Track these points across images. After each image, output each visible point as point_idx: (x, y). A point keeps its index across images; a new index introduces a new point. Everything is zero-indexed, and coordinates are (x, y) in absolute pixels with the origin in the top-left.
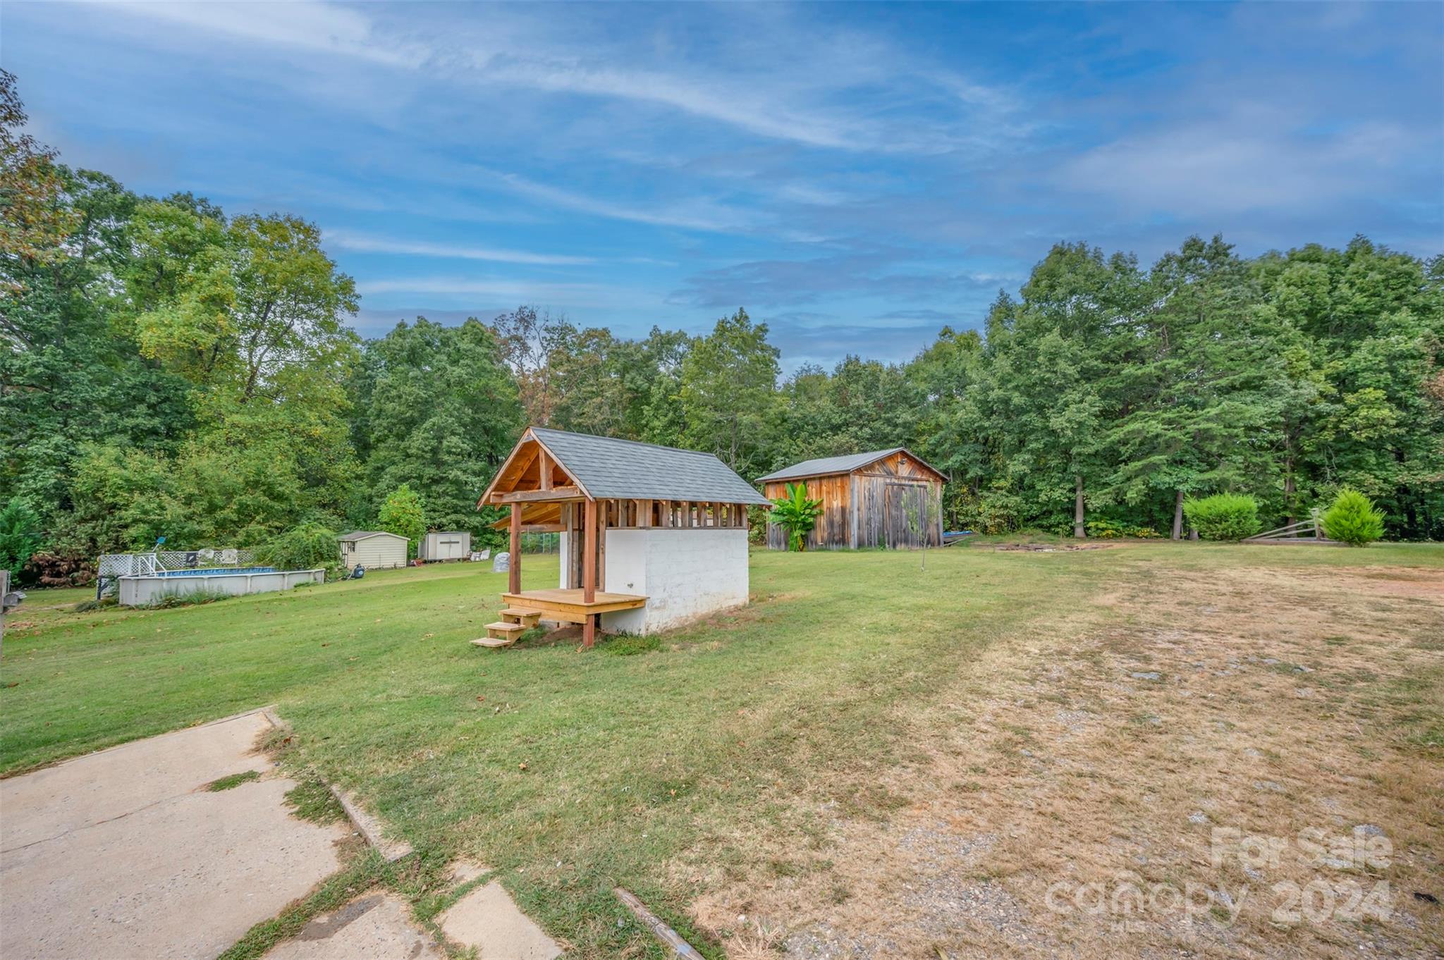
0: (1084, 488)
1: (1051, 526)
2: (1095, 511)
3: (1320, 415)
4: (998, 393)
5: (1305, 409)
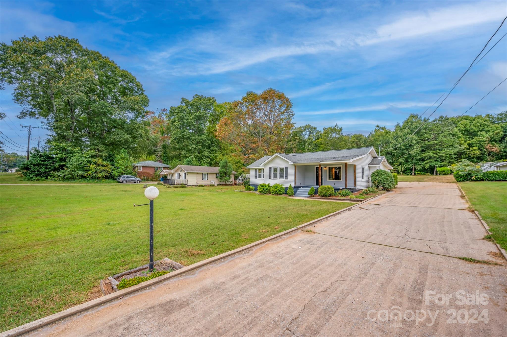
0: (415, 165)
1: (407, 173)
2: (417, 170)
3: (465, 152)
4: (399, 146)
5: (462, 151)
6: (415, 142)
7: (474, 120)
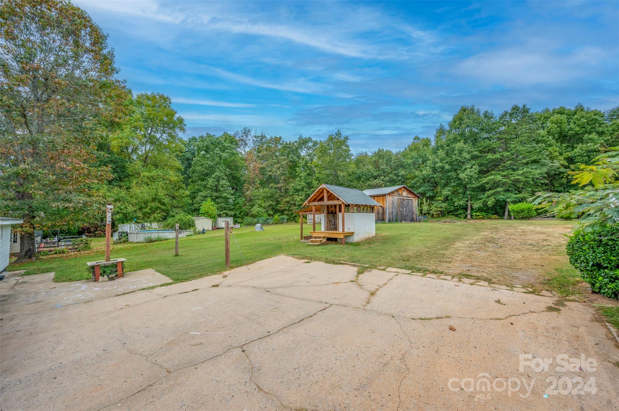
0: (471, 201)
1: (459, 214)
2: (476, 209)
3: (561, 173)
4: (439, 164)
5: (555, 171)
6: (468, 156)
7: (575, 113)
